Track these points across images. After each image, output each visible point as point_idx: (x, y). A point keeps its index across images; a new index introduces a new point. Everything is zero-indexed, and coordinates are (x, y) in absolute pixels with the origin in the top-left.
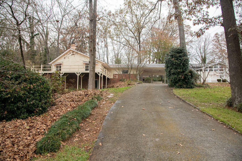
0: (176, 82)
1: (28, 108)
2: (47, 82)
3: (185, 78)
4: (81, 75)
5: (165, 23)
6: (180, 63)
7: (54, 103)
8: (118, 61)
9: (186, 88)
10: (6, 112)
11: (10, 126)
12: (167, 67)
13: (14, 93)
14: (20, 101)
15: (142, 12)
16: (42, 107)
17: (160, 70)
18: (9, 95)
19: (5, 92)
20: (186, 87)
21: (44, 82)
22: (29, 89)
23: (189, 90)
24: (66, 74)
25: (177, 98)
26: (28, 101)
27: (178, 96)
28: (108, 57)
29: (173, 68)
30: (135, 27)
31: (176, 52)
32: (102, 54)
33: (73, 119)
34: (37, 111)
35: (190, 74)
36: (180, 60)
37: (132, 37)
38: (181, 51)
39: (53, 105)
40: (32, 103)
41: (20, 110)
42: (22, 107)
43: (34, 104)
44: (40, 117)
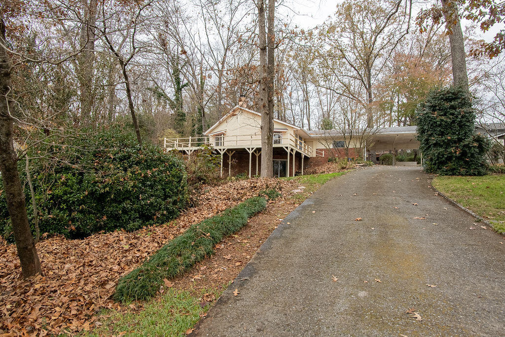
0: (443, 163)
1: (142, 212)
2: (178, 166)
3: (464, 154)
4: (255, 151)
5: (425, 42)
6: (452, 123)
7: (193, 202)
8: (327, 124)
9: (466, 175)
10: (105, 218)
11: (98, 243)
12: (422, 131)
13: (118, 185)
14: (128, 198)
15: (374, 26)
16: (167, 209)
17: (410, 138)
18: (107, 189)
19: (102, 182)
20: (467, 172)
21: (174, 166)
22: (144, 177)
23: (472, 180)
24: (230, 151)
25: (439, 198)
26: (142, 200)
27: (443, 192)
28: (309, 118)
29: (435, 134)
30: (361, 57)
31: (442, 99)
32: (300, 114)
33: (204, 234)
34: (157, 217)
35: (476, 144)
36: (453, 114)
37: (355, 78)
38: (454, 96)
39: (192, 206)
40: (149, 202)
41: (128, 215)
42: (132, 209)
43: (152, 203)
44: (162, 227)
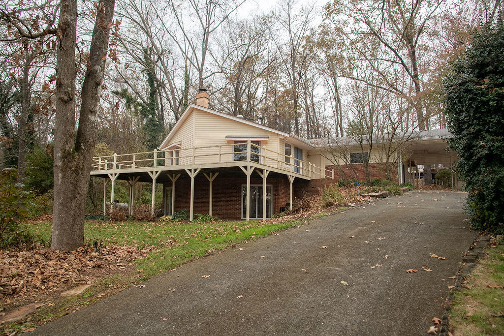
24: (174, 175)
